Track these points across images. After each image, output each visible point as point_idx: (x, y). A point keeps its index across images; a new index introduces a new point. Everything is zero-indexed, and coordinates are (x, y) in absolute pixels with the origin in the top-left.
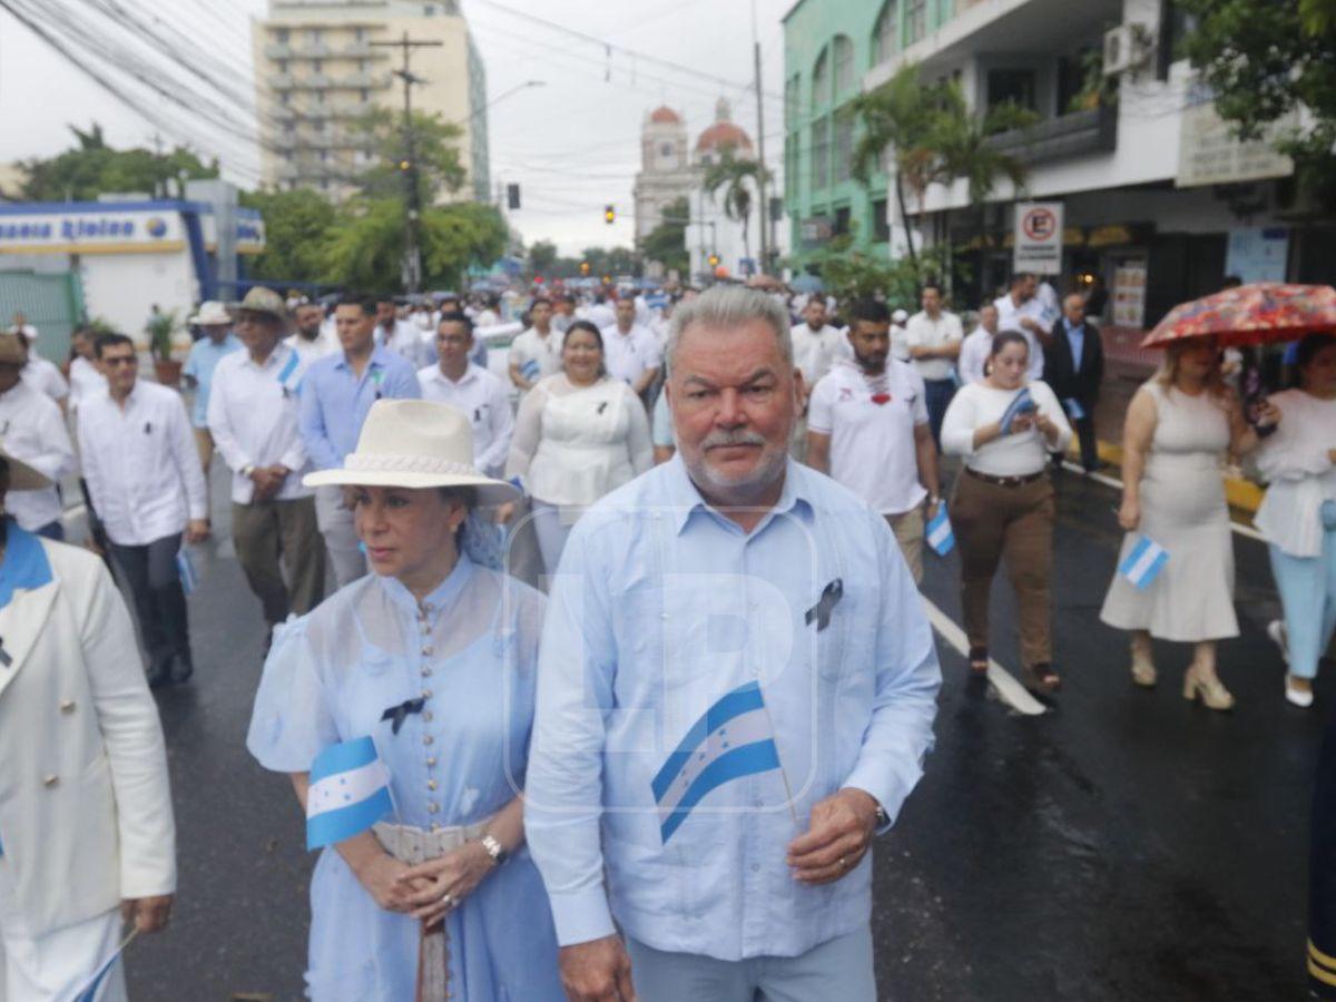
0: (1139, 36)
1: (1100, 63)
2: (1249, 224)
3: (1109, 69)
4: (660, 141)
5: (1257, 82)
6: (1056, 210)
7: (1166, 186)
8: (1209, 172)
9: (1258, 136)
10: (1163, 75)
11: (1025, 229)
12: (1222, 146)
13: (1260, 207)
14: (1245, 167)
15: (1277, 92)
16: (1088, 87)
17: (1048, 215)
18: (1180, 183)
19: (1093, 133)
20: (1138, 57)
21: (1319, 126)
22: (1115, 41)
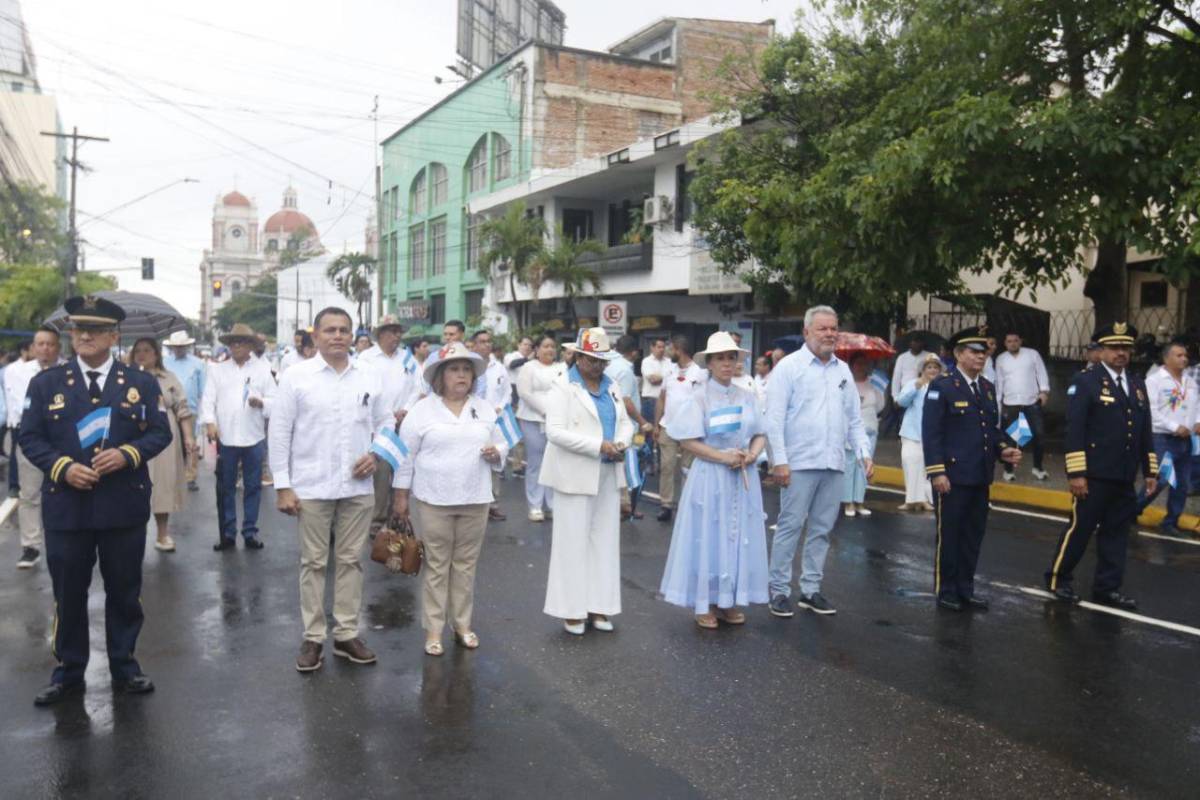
0: (665, 205)
1: (641, 216)
2: (731, 319)
3: (647, 221)
4: (230, 223)
5: (732, 242)
6: (623, 305)
7: (684, 293)
8: (707, 287)
9: (733, 272)
10: (679, 229)
11: (605, 316)
12: (714, 273)
13: (736, 309)
14: (727, 286)
15: (741, 249)
16: (633, 230)
17: (619, 308)
18: (690, 293)
19: (638, 258)
20: (664, 216)
21: (762, 270)
22: (651, 204)
